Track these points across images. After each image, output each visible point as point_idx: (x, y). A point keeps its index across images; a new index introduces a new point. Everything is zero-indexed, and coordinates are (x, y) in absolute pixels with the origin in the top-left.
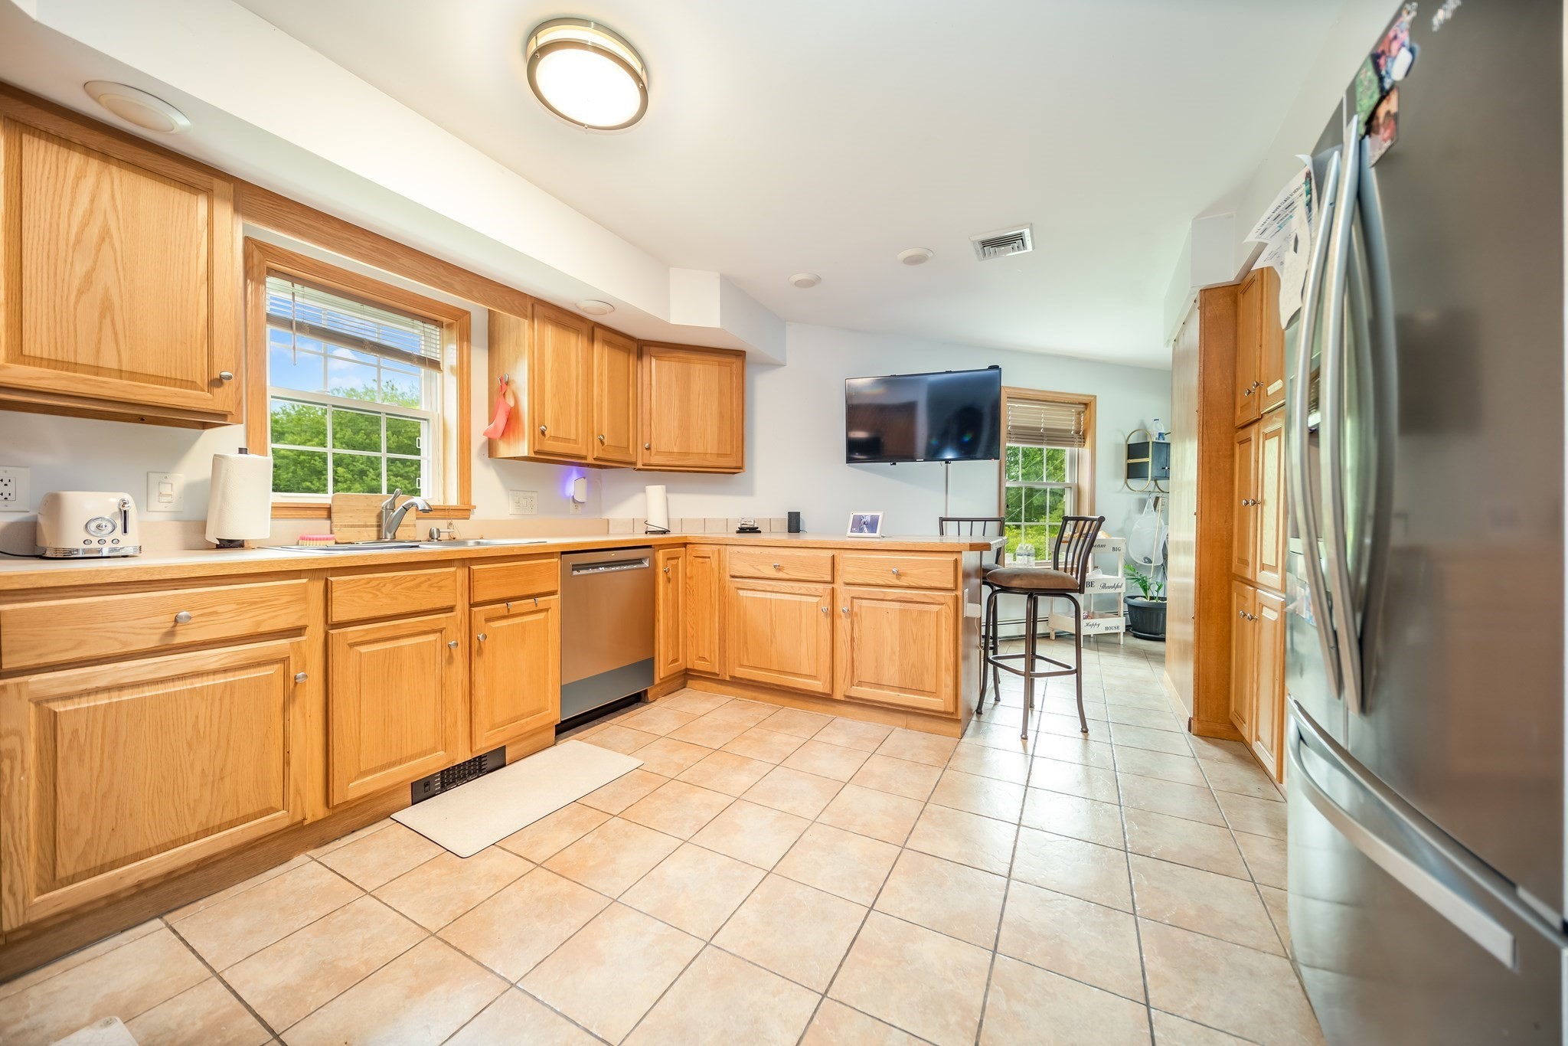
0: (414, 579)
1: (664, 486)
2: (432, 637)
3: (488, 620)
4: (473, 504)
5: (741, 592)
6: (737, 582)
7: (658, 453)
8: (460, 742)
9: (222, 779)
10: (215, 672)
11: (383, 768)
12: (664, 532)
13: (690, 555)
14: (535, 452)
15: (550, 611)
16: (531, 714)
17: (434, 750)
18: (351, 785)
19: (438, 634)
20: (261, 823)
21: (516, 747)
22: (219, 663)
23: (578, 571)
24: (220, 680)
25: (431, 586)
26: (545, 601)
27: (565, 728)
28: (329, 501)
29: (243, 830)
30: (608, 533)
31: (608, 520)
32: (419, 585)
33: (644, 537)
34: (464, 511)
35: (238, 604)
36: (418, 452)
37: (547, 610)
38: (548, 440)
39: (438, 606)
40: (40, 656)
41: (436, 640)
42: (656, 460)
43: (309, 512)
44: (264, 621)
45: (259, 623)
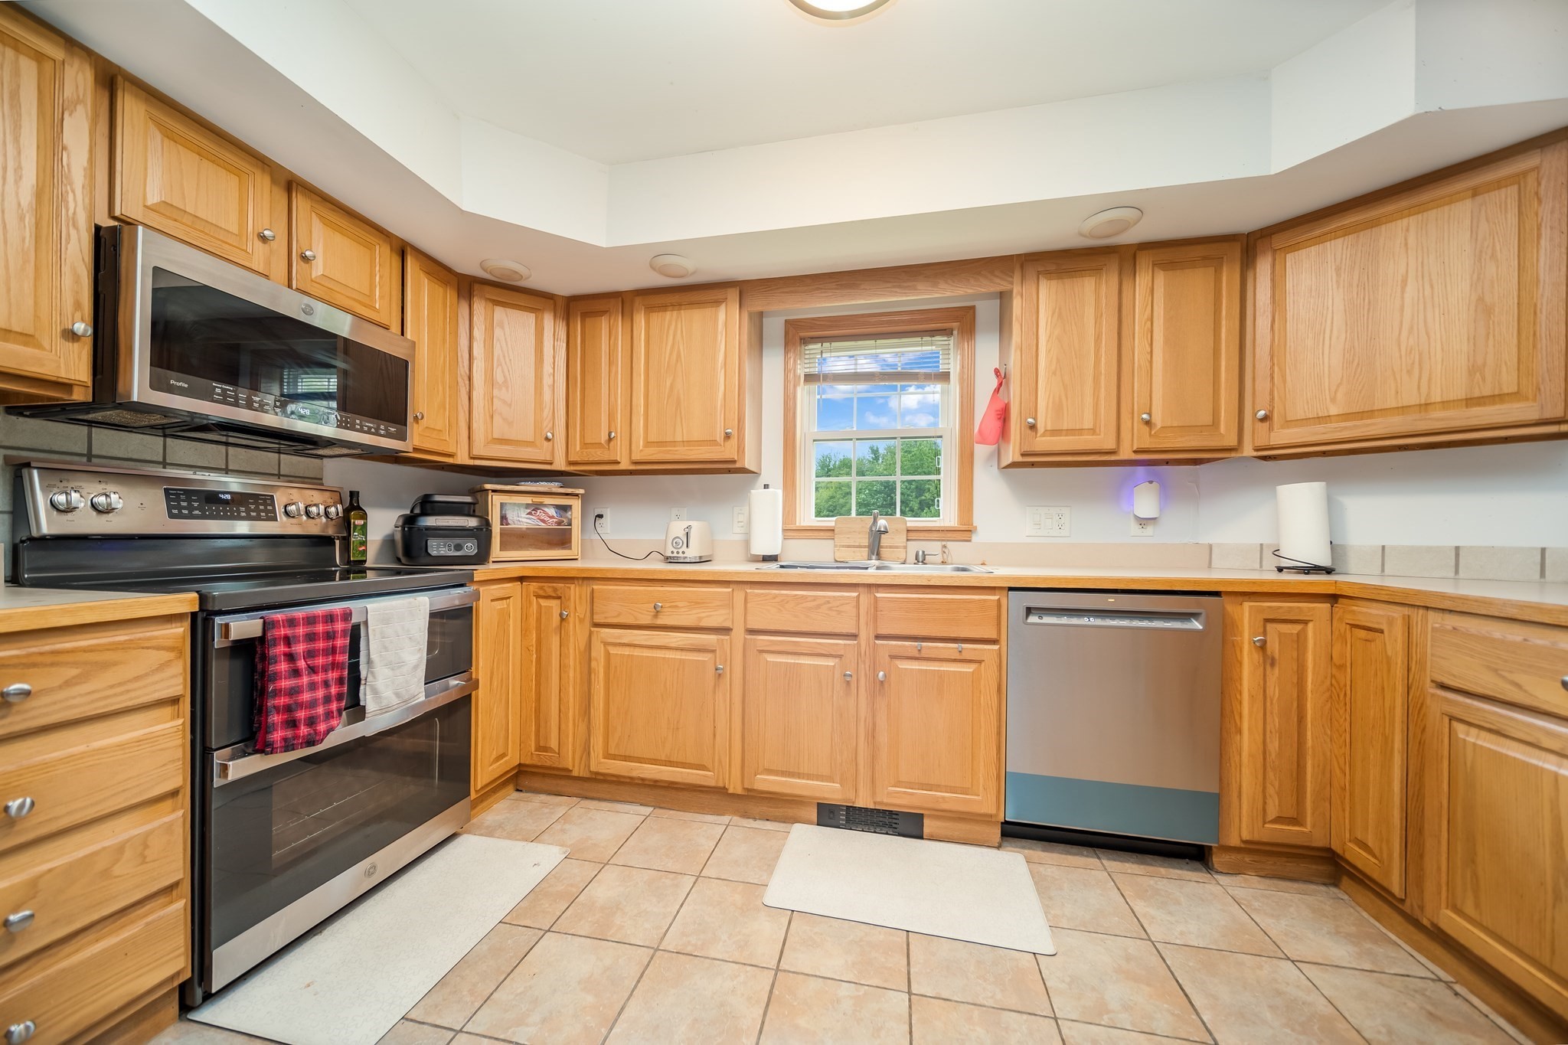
0: (814, 600)
1: (1324, 483)
2: (830, 662)
3: (893, 657)
4: (974, 525)
5: (1460, 728)
6: (1447, 700)
7: (1288, 423)
8: (862, 784)
9: (678, 729)
10: (676, 649)
11: (783, 773)
12: (1329, 571)
13: (1341, 619)
14: (1023, 455)
15: (983, 664)
16: (952, 790)
17: (830, 779)
18: (758, 776)
19: (837, 660)
20: (698, 774)
21: (939, 823)
22: (677, 644)
23: (1040, 617)
24: (678, 655)
25: (830, 609)
26: (975, 649)
27: (1014, 832)
28: (833, 524)
29: (688, 773)
30: (1210, 566)
31: (1211, 546)
32: (818, 606)
33: (1275, 576)
34: (965, 532)
35: (689, 602)
36: (938, 471)
37: (980, 662)
38: (1043, 435)
39: (837, 630)
40: (606, 618)
41: (834, 666)
42: (1282, 436)
43: (822, 534)
44: (704, 618)
45: (700, 619)
